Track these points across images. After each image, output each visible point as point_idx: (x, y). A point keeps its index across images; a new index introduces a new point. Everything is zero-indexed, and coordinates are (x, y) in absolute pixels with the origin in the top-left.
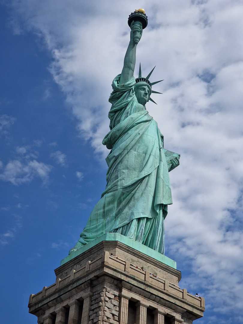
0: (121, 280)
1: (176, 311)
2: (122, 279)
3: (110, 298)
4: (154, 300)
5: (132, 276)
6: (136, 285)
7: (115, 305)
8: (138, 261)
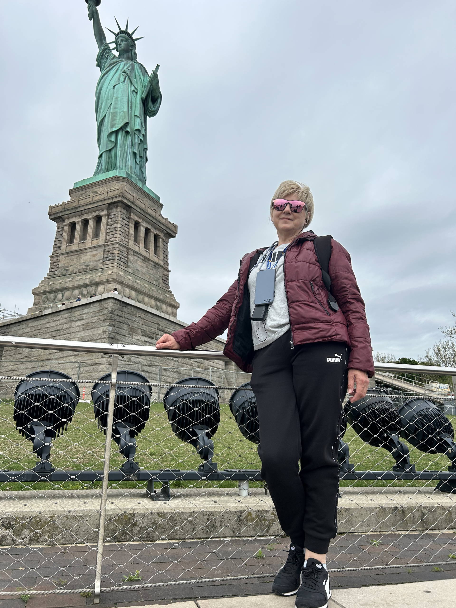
0: (60, 217)
1: (102, 210)
2: (60, 215)
3: (59, 232)
4: (86, 214)
5: (65, 210)
6: (69, 213)
7: (61, 234)
8: (86, 192)
